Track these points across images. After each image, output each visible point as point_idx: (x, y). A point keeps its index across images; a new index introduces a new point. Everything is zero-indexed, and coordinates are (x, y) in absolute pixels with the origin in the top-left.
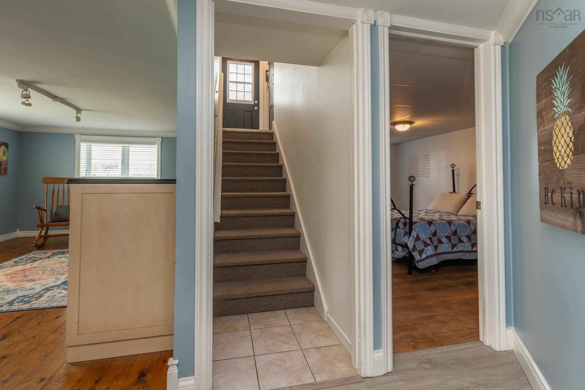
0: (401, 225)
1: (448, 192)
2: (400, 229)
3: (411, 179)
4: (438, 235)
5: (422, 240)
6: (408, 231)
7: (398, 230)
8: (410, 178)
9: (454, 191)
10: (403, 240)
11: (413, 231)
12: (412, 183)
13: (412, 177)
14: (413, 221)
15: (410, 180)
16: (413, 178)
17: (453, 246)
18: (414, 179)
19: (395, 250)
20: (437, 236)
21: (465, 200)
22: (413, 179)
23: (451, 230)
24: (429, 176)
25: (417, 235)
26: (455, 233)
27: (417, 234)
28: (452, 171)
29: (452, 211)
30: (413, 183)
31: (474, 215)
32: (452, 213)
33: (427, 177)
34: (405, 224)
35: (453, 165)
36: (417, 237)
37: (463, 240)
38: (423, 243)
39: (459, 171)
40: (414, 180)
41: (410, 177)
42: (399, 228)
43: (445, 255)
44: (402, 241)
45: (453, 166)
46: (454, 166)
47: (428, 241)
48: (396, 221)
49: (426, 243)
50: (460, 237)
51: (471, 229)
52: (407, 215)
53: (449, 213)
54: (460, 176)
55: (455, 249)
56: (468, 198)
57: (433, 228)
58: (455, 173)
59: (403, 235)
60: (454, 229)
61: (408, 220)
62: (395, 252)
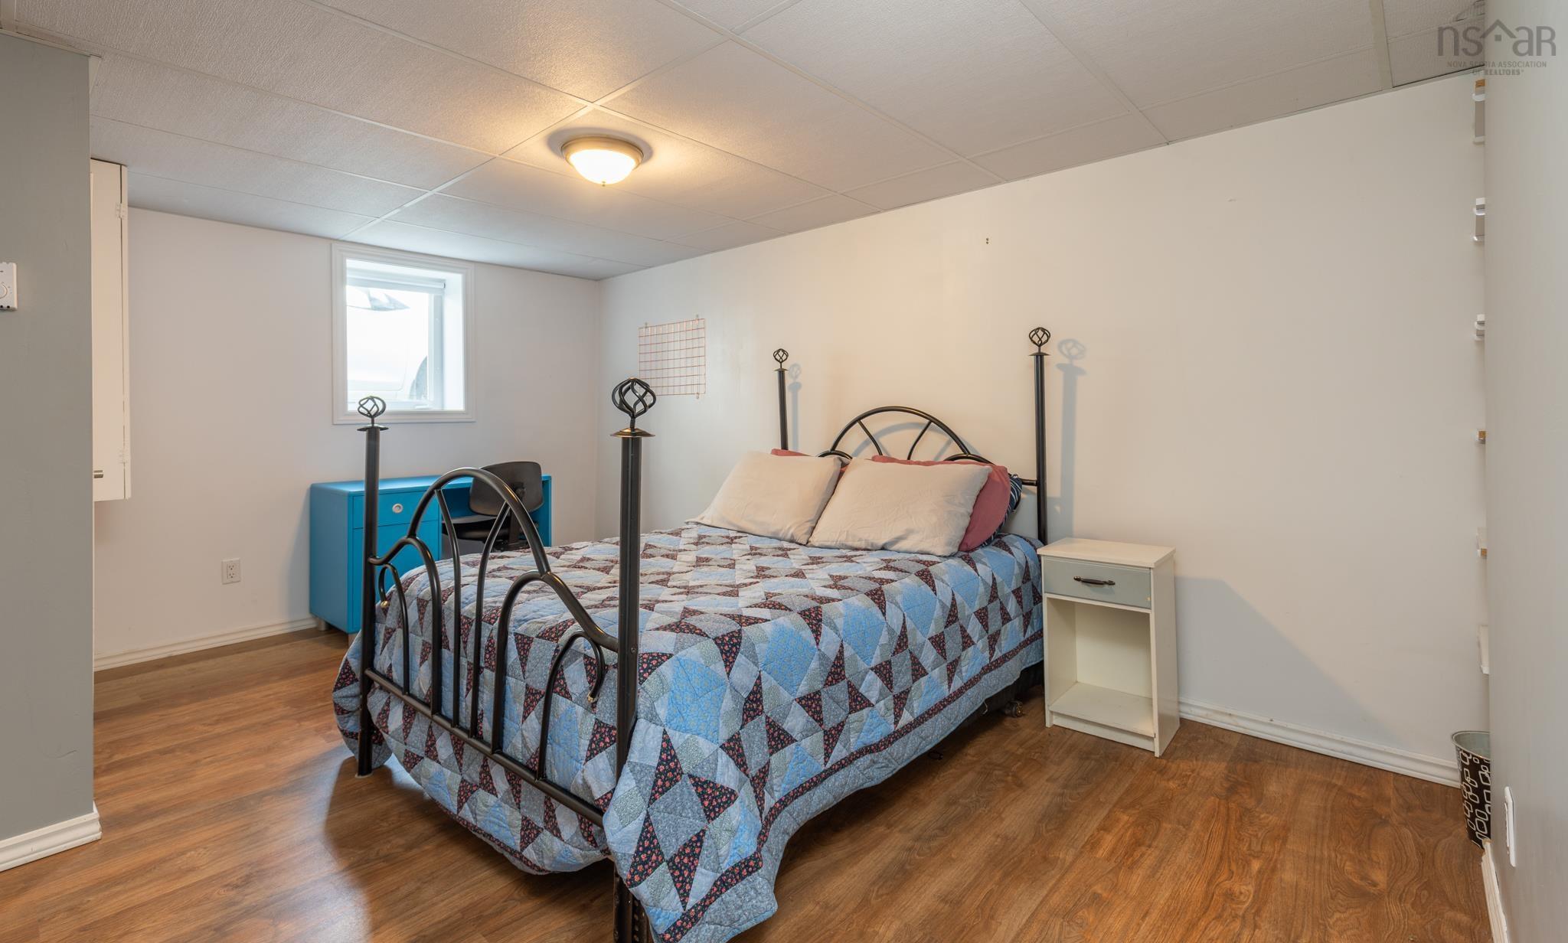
0: (576, 676)
1: (770, 452)
2: (570, 698)
3: (631, 398)
4: (767, 705)
5: (690, 776)
6: (610, 718)
7: (560, 703)
8: (622, 394)
9: (785, 446)
10: (584, 779)
11: (642, 725)
12: (632, 427)
13: (637, 387)
14: (642, 650)
15: (623, 406)
16: (640, 391)
17: (831, 737)
18: (649, 399)
19: (541, 825)
20: (762, 711)
21: (831, 480)
22: (641, 399)
23: (823, 657)
24: (702, 392)
25: (663, 750)
26: (836, 671)
27: (666, 740)
28: (777, 373)
29: (790, 528)
30: (641, 423)
31: (872, 545)
32: (792, 536)
33: (698, 398)
34: (597, 674)
35: (781, 353)
36: (661, 761)
37: (866, 695)
38: (699, 795)
39: (796, 377)
40: (646, 408)
41: (623, 389)
42: (567, 695)
43: (799, 803)
44: (580, 782)
45: (781, 355)
46: (784, 358)
47: (727, 774)
48: (552, 645)
49: (715, 787)
50: (853, 682)
51: (891, 631)
52: (608, 621)
53: (780, 535)
54: (800, 393)
55: (839, 752)
56: (841, 474)
57: (743, 674)
58: (788, 382)
59: (585, 743)
60: (831, 653)
61: (611, 657)
62: (541, 835)
